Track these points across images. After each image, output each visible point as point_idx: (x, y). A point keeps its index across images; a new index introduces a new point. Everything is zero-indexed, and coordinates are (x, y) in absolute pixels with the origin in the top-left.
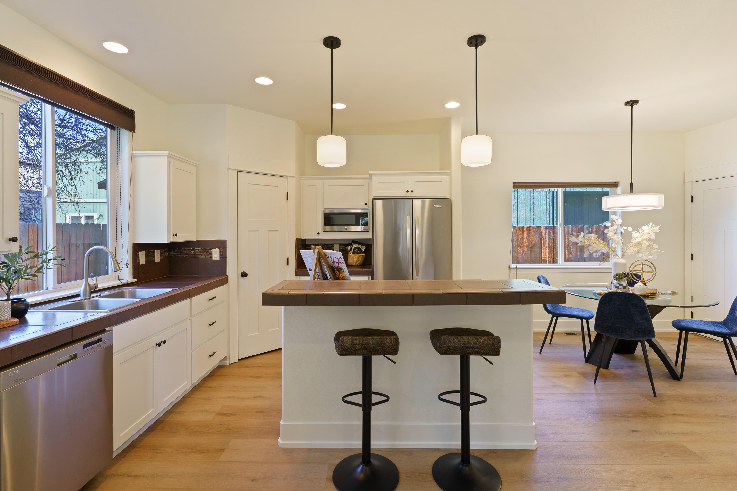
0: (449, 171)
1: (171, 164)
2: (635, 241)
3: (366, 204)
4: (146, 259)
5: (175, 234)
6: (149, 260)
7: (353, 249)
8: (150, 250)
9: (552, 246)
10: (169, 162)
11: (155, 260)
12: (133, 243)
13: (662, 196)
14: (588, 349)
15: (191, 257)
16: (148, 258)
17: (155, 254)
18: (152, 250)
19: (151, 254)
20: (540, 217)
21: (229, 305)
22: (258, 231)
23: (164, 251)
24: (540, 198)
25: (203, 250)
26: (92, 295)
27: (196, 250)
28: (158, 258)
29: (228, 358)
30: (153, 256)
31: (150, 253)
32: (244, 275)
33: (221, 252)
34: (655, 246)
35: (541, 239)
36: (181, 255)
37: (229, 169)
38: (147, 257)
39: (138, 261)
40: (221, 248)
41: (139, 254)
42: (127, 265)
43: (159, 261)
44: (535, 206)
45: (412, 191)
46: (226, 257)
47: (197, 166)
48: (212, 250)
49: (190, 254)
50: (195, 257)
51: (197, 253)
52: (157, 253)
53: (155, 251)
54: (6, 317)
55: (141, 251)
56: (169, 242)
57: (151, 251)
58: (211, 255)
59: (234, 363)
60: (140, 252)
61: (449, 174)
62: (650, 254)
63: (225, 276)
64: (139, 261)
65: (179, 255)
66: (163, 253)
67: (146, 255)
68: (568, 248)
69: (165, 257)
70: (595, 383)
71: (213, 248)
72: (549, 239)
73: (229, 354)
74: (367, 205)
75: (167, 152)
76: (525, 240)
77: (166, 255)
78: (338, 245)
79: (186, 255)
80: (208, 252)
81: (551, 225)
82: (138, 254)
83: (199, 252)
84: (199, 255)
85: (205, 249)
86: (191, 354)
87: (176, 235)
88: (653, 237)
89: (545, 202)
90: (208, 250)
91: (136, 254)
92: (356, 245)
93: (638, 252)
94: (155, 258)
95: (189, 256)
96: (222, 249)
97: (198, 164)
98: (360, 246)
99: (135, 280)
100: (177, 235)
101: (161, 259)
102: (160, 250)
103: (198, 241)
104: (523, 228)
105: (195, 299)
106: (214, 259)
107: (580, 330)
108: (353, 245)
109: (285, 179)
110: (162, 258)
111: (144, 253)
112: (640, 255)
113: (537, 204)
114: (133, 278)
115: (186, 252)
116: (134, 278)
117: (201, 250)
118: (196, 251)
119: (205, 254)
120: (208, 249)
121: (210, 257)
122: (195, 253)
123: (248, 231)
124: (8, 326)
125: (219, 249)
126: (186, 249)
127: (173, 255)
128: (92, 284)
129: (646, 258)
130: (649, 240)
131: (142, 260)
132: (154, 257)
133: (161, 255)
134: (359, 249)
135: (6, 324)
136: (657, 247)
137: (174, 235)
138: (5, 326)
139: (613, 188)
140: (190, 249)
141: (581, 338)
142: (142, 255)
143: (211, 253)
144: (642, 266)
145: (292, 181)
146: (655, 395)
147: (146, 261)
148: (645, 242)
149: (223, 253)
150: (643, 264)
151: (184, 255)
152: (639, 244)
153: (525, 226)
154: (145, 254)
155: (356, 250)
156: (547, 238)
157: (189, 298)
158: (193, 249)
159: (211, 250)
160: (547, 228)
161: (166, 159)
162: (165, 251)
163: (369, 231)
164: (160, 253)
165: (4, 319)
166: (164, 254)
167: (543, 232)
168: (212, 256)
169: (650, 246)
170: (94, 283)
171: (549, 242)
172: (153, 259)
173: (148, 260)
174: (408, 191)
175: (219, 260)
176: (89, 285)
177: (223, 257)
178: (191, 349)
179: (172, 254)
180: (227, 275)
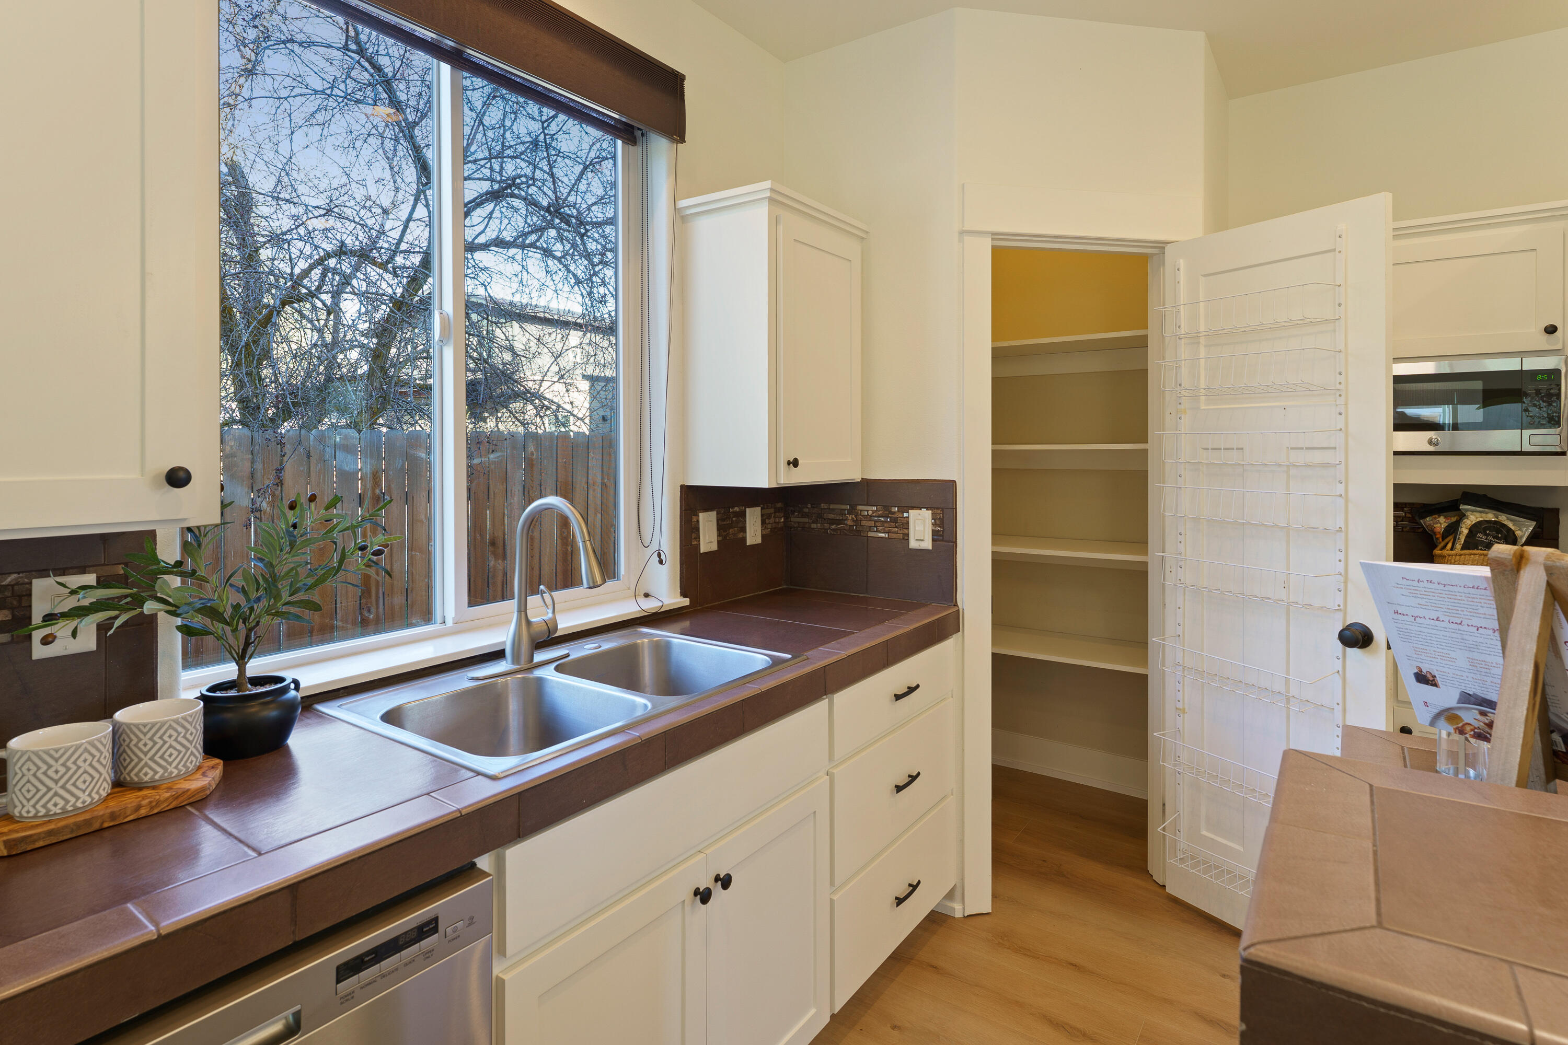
1: (781, 228)
3: (1551, 330)
4: (719, 535)
5: (791, 461)
6: (728, 538)
7: (1466, 531)
8: (733, 508)
10: (774, 221)
11: (744, 539)
12: (682, 486)
15: (846, 534)
16: (725, 534)
17: (746, 521)
18: (737, 509)
19: (734, 519)
21: (963, 709)
23: (772, 510)
25: (881, 512)
26: (539, 657)
27: (861, 511)
28: (753, 534)
29: (958, 893)
30: (740, 525)
31: (732, 516)
33: (938, 522)
36: (819, 525)
37: (962, 233)
38: (721, 528)
39: (696, 543)
40: (938, 508)
41: (698, 521)
42: (659, 555)
43: (758, 540)
46: (953, 542)
47: (862, 238)
48: (908, 512)
49: (844, 524)
50: (859, 532)
51: (864, 523)
52: (752, 518)
53: (745, 512)
54: (170, 769)
55: (706, 509)
56: (774, 485)
57: (733, 512)
58: (906, 531)
59: (980, 917)
60: (700, 514)
63: (950, 607)
64: (699, 541)
65: (814, 526)
66: (769, 516)
67: (721, 523)
69: (775, 528)
71: (913, 508)
73: (963, 879)
75: (767, 184)
77: (779, 522)
79: (833, 527)
80: (895, 520)
82: (694, 519)
83: (869, 518)
84: (870, 529)
85: (887, 508)
86: (832, 902)
87: (795, 463)
90: (895, 512)
91: (691, 519)
92: (1480, 512)
94: (746, 532)
95: (840, 529)
96: (939, 511)
97: (867, 232)
98: (1503, 518)
99: (686, 602)
100: (800, 462)
101: (763, 536)
102: (760, 508)
103: (867, 484)
105: (843, 698)
106: (913, 544)
108: (1467, 510)
110: (767, 532)
111: (713, 515)
114: (681, 595)
115: (831, 516)
116: (684, 594)
117: (876, 511)
118: (860, 515)
119: (886, 525)
120: (896, 508)
121: (903, 539)
122: (857, 522)
124: (156, 811)
125: (930, 512)
126: (832, 506)
127: (798, 522)
128: (539, 623)
131: (708, 541)
132: (743, 530)
133: (763, 522)
134: (1498, 531)
135: (151, 802)
137: (789, 463)
138: (143, 812)
140: (843, 507)
142: (708, 521)
143: (906, 524)
147: (719, 542)
149: (942, 525)
151: (827, 526)
154: (718, 520)
155: (1487, 535)
157: (825, 697)
158: (852, 510)
159: (905, 515)
161: (762, 212)
162: (777, 510)
164: (762, 515)
165: (163, 775)
166: (772, 520)
168: (908, 535)
170: (545, 618)
172: (741, 535)
173: (725, 538)
175: (931, 548)
176: (529, 623)
177: (942, 540)
178: (832, 883)
179: (795, 519)
180: (956, 605)
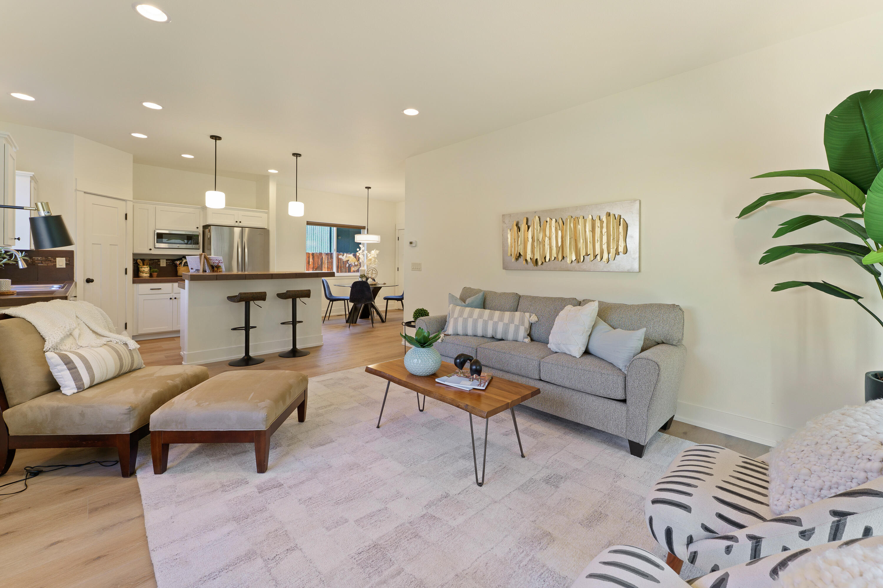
0: (267, 211)
2: (369, 258)
3: (197, 228)
7: (183, 263)
9: (329, 268)
10: (31, 182)
13: (380, 236)
14: (347, 316)
20: (321, 246)
22: (100, 244)
24: (321, 231)
25: (45, 259)
27: (36, 258)
32: (89, 281)
33: (67, 261)
34: (377, 260)
35: (322, 263)
37: (76, 190)
40: (68, 257)
44: (317, 237)
45: (240, 222)
46: (72, 266)
50: (35, 264)
51: (37, 262)
61: (268, 213)
62: (375, 265)
68: (340, 269)
70: (349, 328)
72: (328, 263)
74: (199, 229)
75: (31, 173)
76: (310, 263)
78: (165, 260)
80: (51, 261)
81: (329, 252)
83: (39, 260)
84: (39, 263)
85: (47, 257)
88: (376, 256)
89: (325, 235)
93: (370, 264)
103: (39, 252)
104: (309, 254)
106: (58, 267)
107: (344, 313)
109: (124, 203)
112: (371, 265)
113: (319, 236)
117: (42, 258)
119: (46, 262)
120: (52, 258)
121: (55, 265)
123: (93, 244)
125: (65, 258)
129: (373, 267)
130: (374, 257)
136: (377, 261)
139: (363, 230)
141: (345, 316)
143: (56, 262)
144: (371, 271)
145: (130, 204)
146: (373, 327)
148: (373, 258)
149: (69, 261)
150: (372, 270)
152: (371, 260)
153: (310, 252)
156: (327, 262)
158: (31, 258)
159: (55, 259)
160: (327, 254)
163: (199, 249)
167: (324, 257)
169: (375, 261)
171: (327, 265)
174: (237, 222)
175: (65, 267)
177: (69, 265)
180: (74, 281)
